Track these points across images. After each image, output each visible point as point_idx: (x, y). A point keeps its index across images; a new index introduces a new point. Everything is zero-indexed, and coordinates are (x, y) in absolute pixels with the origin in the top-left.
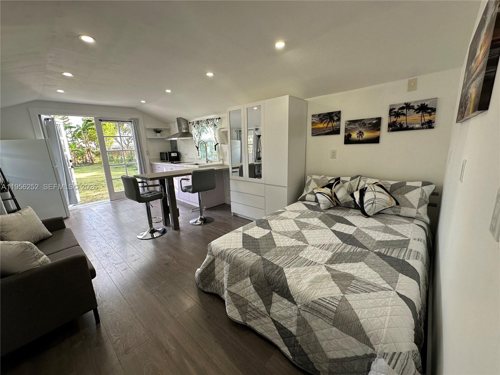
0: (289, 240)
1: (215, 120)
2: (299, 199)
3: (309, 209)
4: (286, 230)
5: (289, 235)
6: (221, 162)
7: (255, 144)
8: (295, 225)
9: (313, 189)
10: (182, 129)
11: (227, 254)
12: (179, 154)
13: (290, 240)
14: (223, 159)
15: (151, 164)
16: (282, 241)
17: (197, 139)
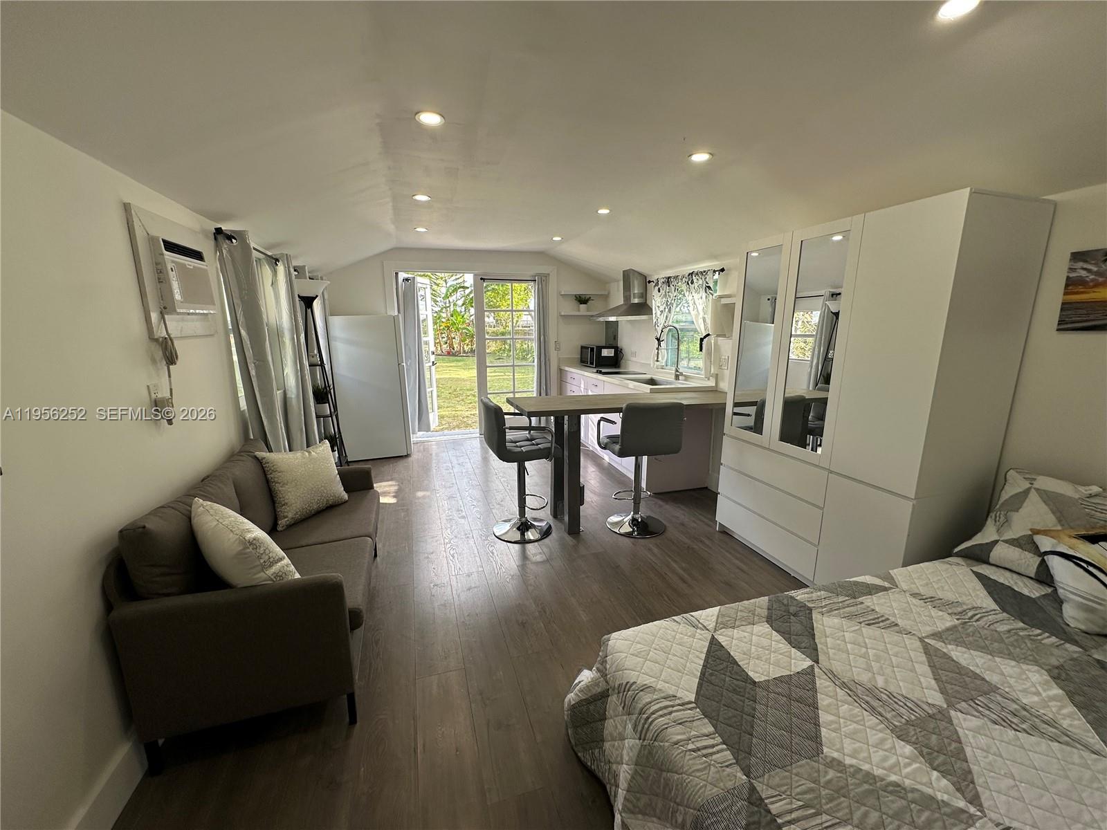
0: (883, 741)
1: (710, 274)
2: (956, 550)
3: (1004, 610)
4: (880, 682)
5: (889, 716)
6: (712, 383)
7: (821, 335)
8: (923, 669)
9: (1037, 532)
10: (632, 295)
11: (640, 706)
12: (618, 352)
13: (888, 745)
14: (717, 375)
15: (561, 370)
16: (852, 736)
17: (662, 320)
